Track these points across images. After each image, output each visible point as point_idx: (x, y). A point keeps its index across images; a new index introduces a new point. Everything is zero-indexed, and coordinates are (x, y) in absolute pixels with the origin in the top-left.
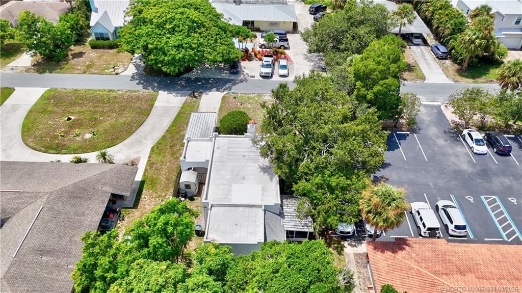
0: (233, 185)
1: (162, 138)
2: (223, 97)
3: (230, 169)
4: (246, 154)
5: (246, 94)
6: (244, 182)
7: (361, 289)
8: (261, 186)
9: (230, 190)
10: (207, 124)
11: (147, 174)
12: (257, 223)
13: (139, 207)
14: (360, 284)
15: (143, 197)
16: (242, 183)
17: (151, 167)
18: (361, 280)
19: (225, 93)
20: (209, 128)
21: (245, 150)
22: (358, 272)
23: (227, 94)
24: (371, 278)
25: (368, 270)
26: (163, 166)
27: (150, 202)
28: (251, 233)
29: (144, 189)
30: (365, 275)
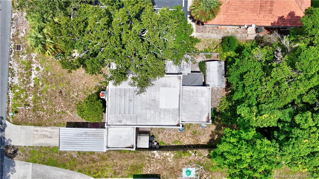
0: (160, 107)
1: (82, 172)
2: (14, 124)
3: (145, 110)
4: (128, 99)
5: (9, 101)
6: (157, 100)
7: (219, 33)
8: (161, 88)
9: (165, 110)
10: (78, 134)
11: (126, 175)
12: (195, 91)
13: (159, 173)
14: (216, 33)
15: (149, 173)
16: (159, 102)
17: (119, 173)
18: (214, 32)
19: (7, 122)
20: (85, 132)
21: (123, 100)
22: (209, 32)
23: (9, 121)
24: (213, 26)
25: (207, 26)
26: (118, 165)
27: (154, 166)
28: (202, 94)
29: (142, 173)
30: (211, 29)
